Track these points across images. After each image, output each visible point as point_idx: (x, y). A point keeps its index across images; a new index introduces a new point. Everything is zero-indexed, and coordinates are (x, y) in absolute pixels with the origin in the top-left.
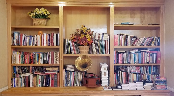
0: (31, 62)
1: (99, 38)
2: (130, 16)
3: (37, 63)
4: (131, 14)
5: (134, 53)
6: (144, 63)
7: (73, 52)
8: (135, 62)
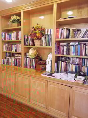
0: (10, 51)
1: (48, 33)
2: (78, 11)
3: (13, 51)
4: (79, 9)
5: (73, 46)
6: (82, 55)
7: (30, 44)
8: (74, 54)
